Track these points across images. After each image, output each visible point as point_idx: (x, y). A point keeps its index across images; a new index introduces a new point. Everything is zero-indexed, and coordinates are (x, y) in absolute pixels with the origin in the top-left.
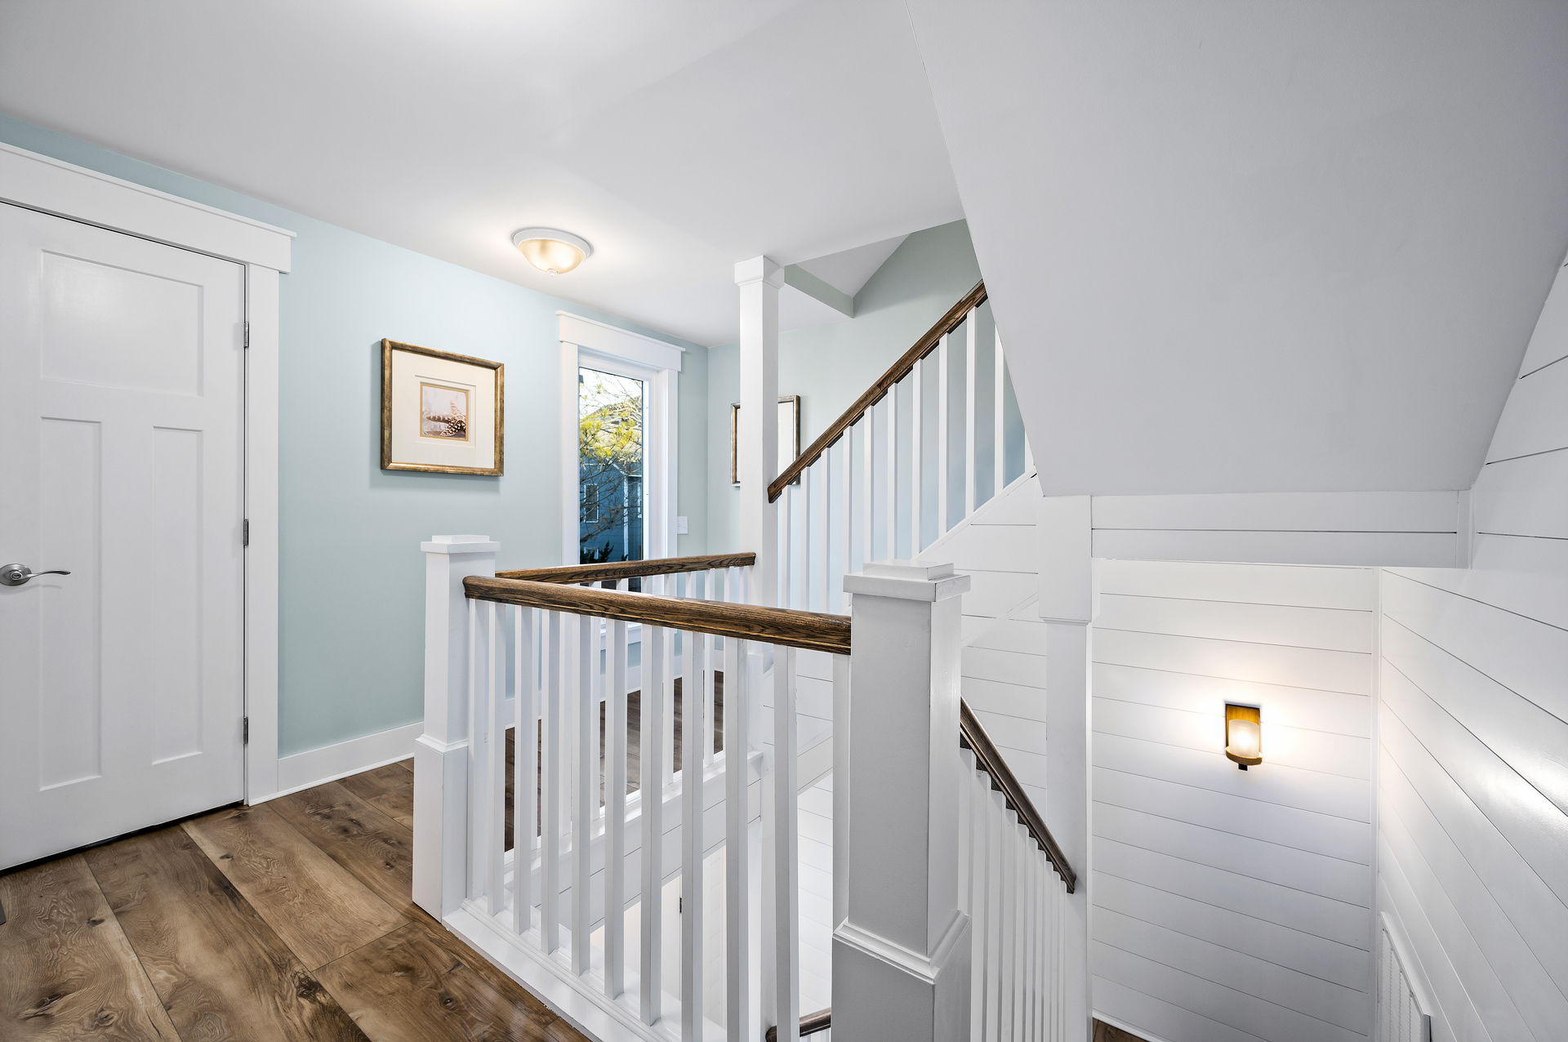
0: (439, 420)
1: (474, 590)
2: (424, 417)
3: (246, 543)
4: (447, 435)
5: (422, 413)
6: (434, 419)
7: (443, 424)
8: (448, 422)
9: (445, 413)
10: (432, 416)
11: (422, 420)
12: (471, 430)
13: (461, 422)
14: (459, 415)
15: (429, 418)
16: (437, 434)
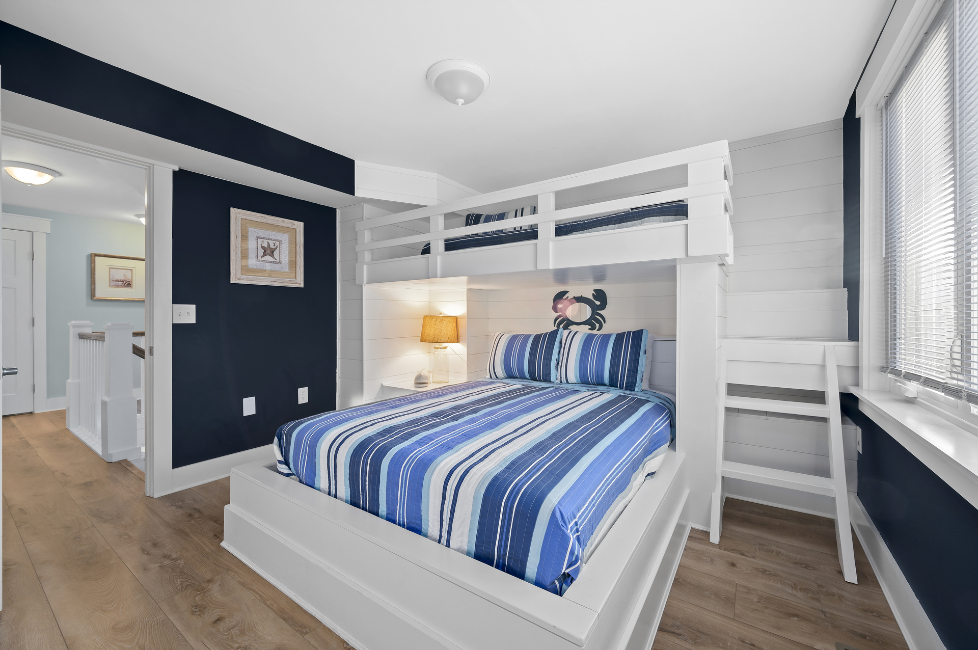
0: (118, 281)
1: (82, 336)
2: (111, 280)
3: (33, 326)
4: (122, 287)
5: (110, 279)
6: (116, 281)
7: (120, 282)
8: (121, 281)
9: (121, 277)
10: (115, 279)
11: (110, 281)
12: (134, 284)
13: (129, 281)
14: (129, 277)
15: (113, 281)
16: (117, 286)
